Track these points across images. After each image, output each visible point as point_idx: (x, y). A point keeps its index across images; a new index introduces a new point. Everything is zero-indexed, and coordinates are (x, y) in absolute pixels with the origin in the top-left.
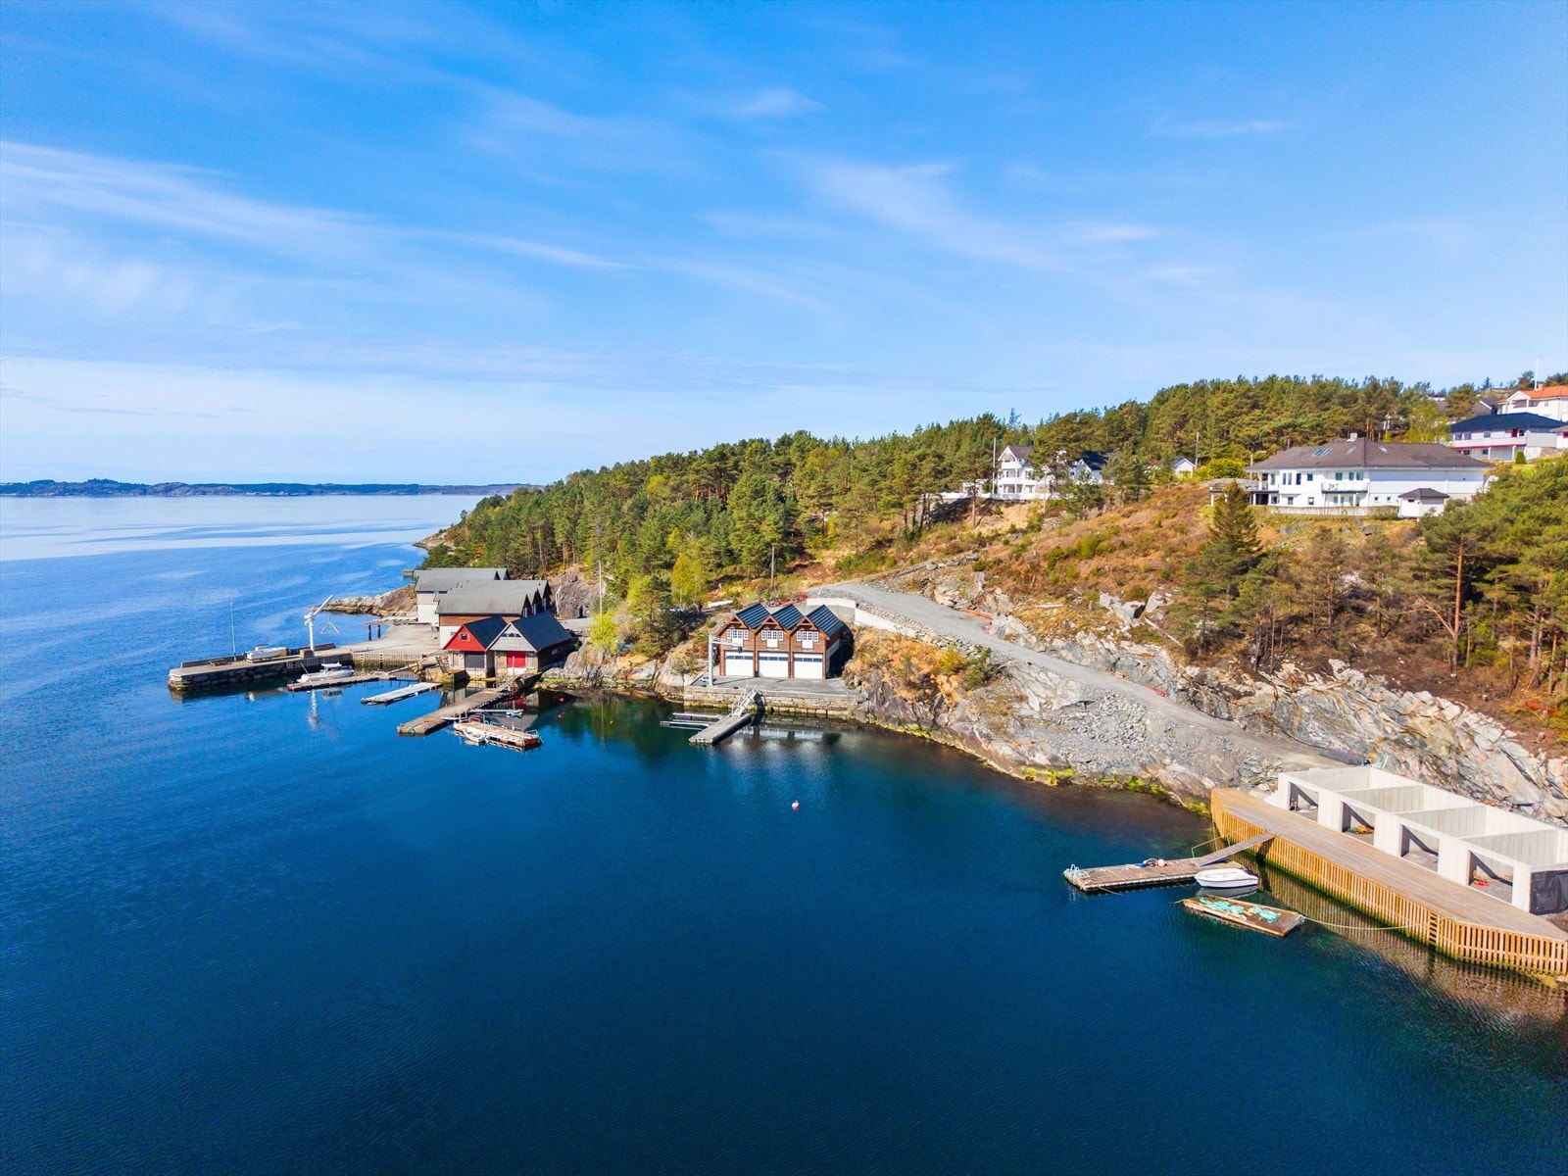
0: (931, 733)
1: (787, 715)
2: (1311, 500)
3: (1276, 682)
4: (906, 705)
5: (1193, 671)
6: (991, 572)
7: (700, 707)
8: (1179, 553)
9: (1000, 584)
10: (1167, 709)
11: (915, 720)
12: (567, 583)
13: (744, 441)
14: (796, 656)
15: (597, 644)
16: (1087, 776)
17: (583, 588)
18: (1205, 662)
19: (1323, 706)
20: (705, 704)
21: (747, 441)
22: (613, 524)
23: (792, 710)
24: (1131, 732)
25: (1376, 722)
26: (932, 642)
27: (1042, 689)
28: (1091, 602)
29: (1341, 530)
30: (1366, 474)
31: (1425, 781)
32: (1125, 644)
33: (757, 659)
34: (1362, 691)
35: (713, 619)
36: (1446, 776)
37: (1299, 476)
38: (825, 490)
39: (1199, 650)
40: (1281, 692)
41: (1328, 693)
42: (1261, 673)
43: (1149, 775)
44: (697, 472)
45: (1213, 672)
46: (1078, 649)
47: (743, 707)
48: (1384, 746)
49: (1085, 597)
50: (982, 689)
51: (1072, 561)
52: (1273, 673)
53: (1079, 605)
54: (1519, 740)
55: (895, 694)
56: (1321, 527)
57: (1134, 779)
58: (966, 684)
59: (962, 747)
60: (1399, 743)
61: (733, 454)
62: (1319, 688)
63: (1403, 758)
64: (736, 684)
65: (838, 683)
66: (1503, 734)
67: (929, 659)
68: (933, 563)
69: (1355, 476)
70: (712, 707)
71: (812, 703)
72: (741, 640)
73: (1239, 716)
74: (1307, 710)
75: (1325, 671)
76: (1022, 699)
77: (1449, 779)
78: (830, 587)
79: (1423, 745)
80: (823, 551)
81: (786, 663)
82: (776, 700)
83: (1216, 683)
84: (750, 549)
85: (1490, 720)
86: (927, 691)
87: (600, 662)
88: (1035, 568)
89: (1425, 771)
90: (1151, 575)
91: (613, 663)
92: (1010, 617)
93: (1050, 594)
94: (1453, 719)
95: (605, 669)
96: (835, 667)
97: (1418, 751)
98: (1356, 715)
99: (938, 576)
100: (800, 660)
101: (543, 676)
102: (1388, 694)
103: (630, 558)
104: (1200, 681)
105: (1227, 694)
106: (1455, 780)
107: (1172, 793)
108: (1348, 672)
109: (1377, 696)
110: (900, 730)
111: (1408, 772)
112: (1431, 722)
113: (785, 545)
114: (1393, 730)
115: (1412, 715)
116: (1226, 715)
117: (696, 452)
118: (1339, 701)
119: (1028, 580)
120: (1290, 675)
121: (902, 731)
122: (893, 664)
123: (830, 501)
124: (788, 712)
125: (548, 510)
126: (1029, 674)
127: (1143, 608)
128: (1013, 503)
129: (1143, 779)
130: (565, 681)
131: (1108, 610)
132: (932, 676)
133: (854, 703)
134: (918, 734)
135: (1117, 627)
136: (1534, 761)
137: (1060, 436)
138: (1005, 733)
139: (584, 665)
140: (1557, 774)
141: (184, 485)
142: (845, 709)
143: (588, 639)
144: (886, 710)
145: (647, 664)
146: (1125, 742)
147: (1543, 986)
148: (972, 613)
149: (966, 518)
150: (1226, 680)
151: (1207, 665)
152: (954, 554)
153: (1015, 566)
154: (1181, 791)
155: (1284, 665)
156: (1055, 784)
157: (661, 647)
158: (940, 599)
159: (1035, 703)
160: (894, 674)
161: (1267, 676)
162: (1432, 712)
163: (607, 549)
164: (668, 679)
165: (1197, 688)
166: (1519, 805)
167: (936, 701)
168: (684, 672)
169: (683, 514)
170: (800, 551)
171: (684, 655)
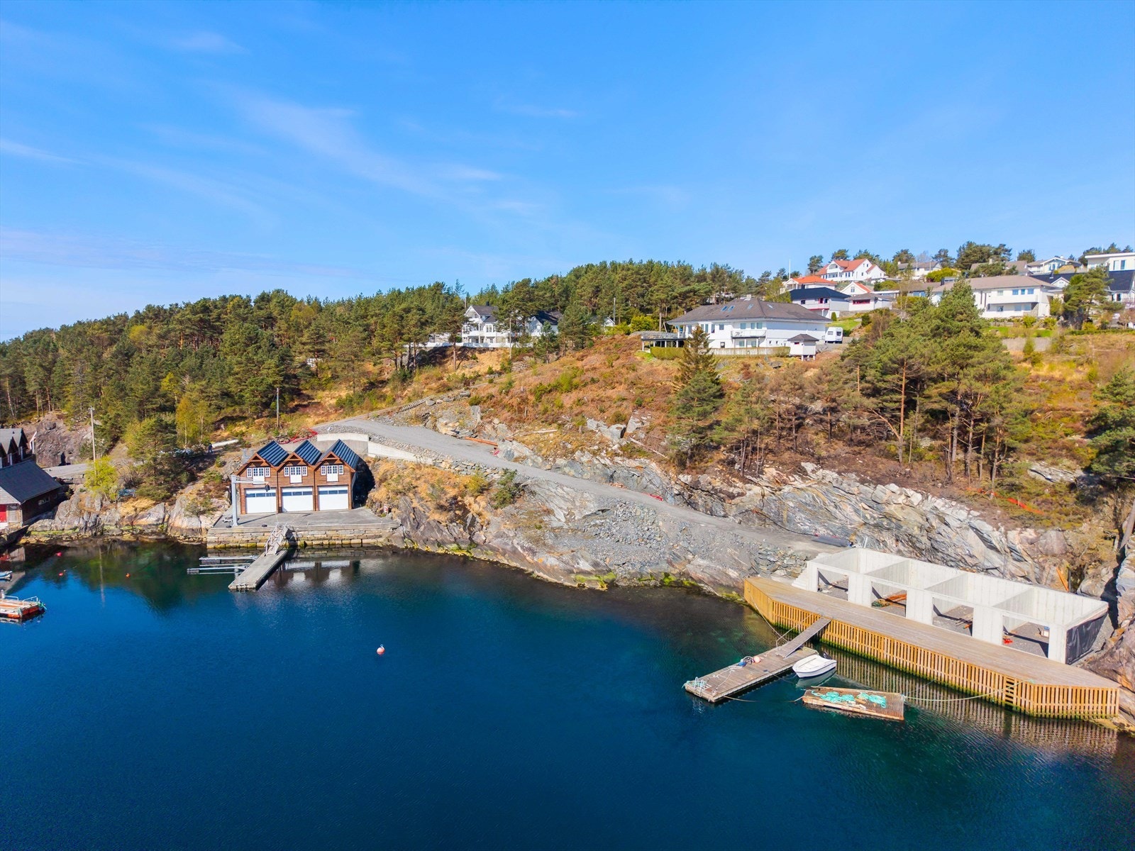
0: (471, 551)
1: (321, 547)
2: (723, 344)
3: (763, 483)
4: (441, 527)
5: (686, 478)
6: (486, 405)
7: (225, 548)
8: (639, 386)
9: (496, 415)
10: (673, 512)
11: (453, 540)
12: (43, 431)
13: (224, 297)
14: (321, 489)
15: (92, 491)
16: (628, 576)
17: (63, 435)
18: (694, 470)
19: (804, 500)
20: (231, 544)
21: (227, 296)
22: (96, 370)
23: (326, 542)
24: (648, 533)
25: (856, 511)
26: (450, 468)
27: (563, 502)
28: (580, 426)
29: (757, 365)
30: (764, 324)
31: (903, 555)
32: (618, 459)
33: (280, 495)
34: (841, 487)
35: (222, 459)
36: (920, 550)
37: (713, 326)
38: (318, 338)
39: (685, 461)
40: (767, 491)
41: (807, 490)
42: (748, 477)
43: (677, 571)
44: (181, 322)
45: (704, 479)
46: (578, 465)
47: (276, 543)
48: (864, 530)
49: (574, 423)
50: (511, 506)
51: (556, 395)
52: (759, 477)
53: (570, 429)
54: (982, 517)
55: (428, 518)
56: (743, 363)
57: (667, 575)
58: (495, 504)
59: (506, 562)
60: (878, 526)
61: (216, 307)
62: (800, 486)
63: (881, 538)
64: (264, 521)
65: (365, 511)
66: (969, 514)
67: (452, 483)
68: (431, 400)
69: (756, 325)
70: (240, 547)
71: (347, 534)
72: (263, 477)
73: (733, 513)
74: (791, 504)
75: (802, 473)
76: (549, 512)
77: (924, 552)
78: (336, 423)
79: (899, 527)
80: (319, 392)
81: (311, 497)
82: (308, 535)
83: (710, 487)
84: (253, 391)
85: (954, 503)
86: (457, 512)
87: (98, 510)
88: (524, 401)
89: (902, 548)
90: (625, 403)
91: (113, 509)
92: (514, 442)
93: (543, 422)
94: (918, 504)
95: (104, 518)
96: (359, 497)
97: (895, 532)
98: (836, 507)
99: (437, 410)
100: (325, 493)
101: (30, 529)
102: (863, 488)
103: (119, 403)
104: (694, 486)
105: (722, 495)
106: (932, 552)
107: (703, 585)
108: (820, 472)
109: (855, 490)
110: (440, 551)
111: (886, 549)
112: (902, 508)
113: (287, 386)
114: (872, 517)
115: (888, 503)
116: (723, 513)
117: (177, 305)
118: (818, 496)
119: (521, 411)
120: (774, 477)
121: (443, 552)
122: (419, 490)
123: (323, 348)
124: (322, 545)
125: (15, 359)
126: (549, 490)
127: (625, 429)
128: (484, 350)
129: (674, 575)
130: (59, 533)
131: (595, 432)
132: (459, 498)
133: (389, 530)
134: (459, 553)
135: (608, 446)
136: (997, 533)
137: (520, 297)
138: (544, 544)
139: (80, 513)
140: (1016, 542)
142: (380, 536)
143: (81, 486)
144: (423, 533)
145: (154, 508)
146: (646, 543)
147: (1105, 728)
148: (474, 441)
149: (446, 362)
150: (718, 484)
151: (697, 473)
152: (444, 392)
153: (507, 400)
154: (711, 582)
155: (766, 470)
156: (606, 588)
157: (168, 490)
158: (443, 430)
159: (560, 515)
160: (422, 499)
161: (754, 479)
162: (902, 499)
163: (89, 395)
164: (181, 521)
165: (692, 492)
166: (987, 569)
167: (469, 521)
168: (199, 513)
169: (174, 360)
170: (297, 393)
171: (195, 496)
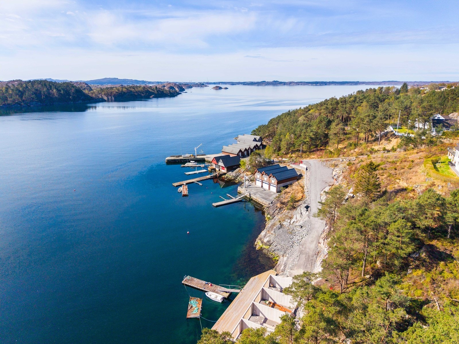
0: (269, 220)
4: (275, 209)
14: (271, 184)
16: (269, 250)
20: (241, 192)
23: (256, 200)
26: (305, 190)
33: (262, 182)
47: (240, 197)
50: (289, 211)
55: (277, 204)
57: (277, 257)
68: (343, 159)
71: (259, 200)
72: (259, 176)
81: (268, 185)
82: (253, 197)
86: (284, 206)
87: (242, 172)
101: (227, 174)
110: (266, 216)
126: (301, 211)
130: (229, 176)
134: (266, 219)
141: (294, 82)
144: (270, 209)
148: (334, 181)
153: (353, 167)
156: (258, 249)
158: (334, 173)
